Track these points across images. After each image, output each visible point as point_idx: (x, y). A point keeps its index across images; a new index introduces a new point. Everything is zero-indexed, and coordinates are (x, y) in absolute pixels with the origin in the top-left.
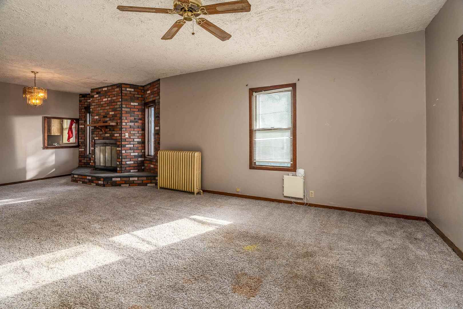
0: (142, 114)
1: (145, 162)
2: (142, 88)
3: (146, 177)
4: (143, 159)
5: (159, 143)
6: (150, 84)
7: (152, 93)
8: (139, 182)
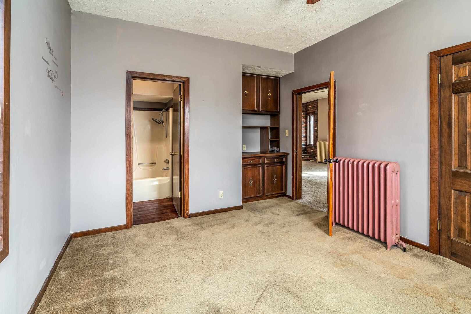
0: (305, 120)
1: (307, 148)
2: (305, 104)
3: (309, 156)
4: (306, 146)
5: (317, 137)
6: (311, 102)
7: (312, 108)
8: (305, 158)
